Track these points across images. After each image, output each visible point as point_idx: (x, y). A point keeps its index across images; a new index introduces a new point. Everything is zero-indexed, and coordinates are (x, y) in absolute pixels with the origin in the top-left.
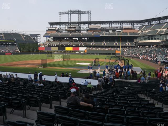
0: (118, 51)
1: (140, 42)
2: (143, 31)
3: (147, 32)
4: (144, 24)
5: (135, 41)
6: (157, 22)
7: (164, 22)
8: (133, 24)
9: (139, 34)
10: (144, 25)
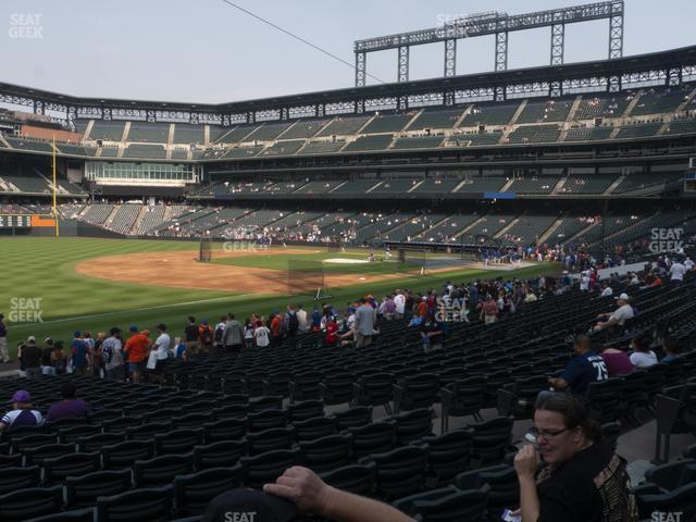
0: (41, 218)
1: (104, 183)
2: (104, 143)
3: (122, 146)
4: (83, 113)
5: (73, 176)
6: (140, 115)
7: (163, 120)
8: (43, 108)
9: (93, 151)
10: (85, 116)
